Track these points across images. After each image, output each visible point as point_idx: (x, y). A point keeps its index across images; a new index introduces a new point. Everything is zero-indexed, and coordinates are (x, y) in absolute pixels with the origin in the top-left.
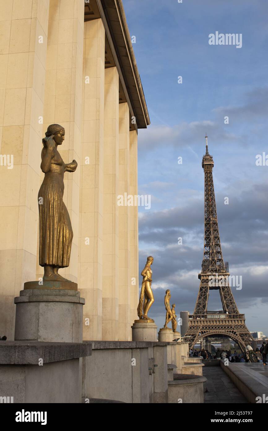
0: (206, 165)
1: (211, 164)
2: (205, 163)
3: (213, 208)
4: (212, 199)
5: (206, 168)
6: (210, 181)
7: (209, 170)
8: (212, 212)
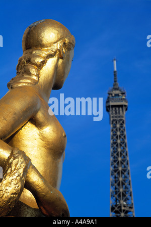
0: (113, 106)
1: (122, 106)
2: (111, 104)
3: (126, 188)
4: (124, 170)
5: (114, 112)
6: (120, 137)
7: (119, 117)
8: (124, 195)
